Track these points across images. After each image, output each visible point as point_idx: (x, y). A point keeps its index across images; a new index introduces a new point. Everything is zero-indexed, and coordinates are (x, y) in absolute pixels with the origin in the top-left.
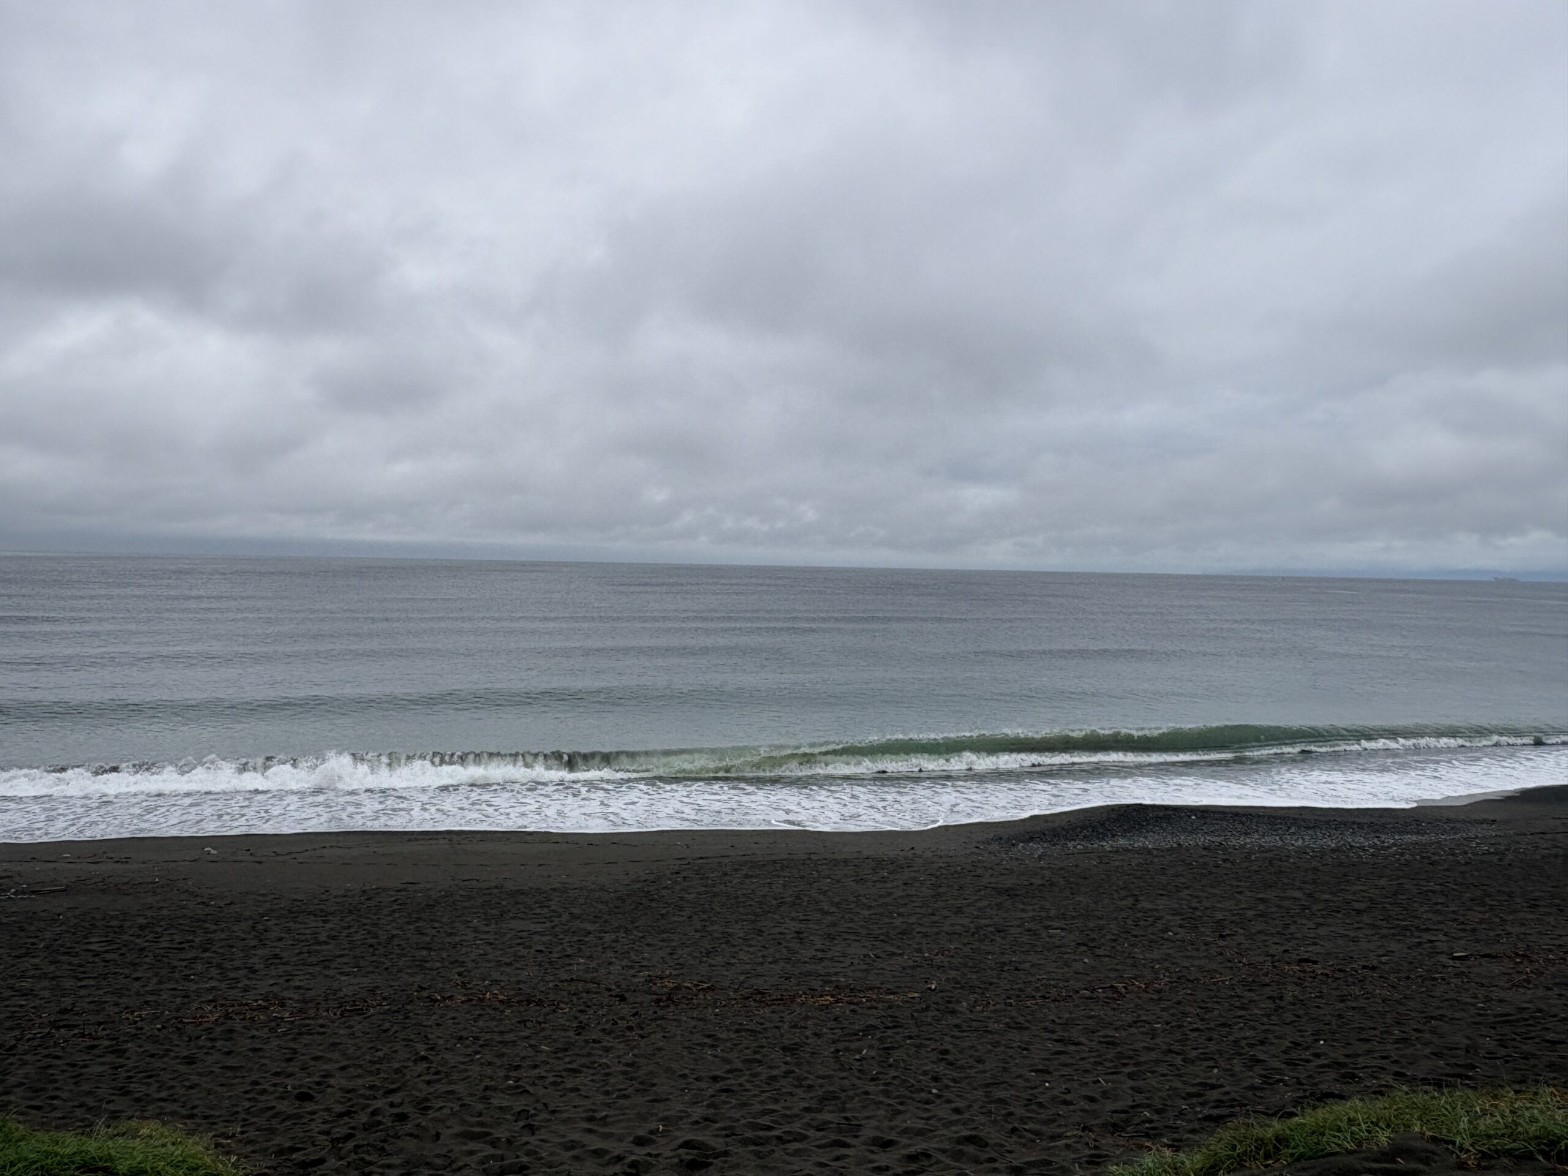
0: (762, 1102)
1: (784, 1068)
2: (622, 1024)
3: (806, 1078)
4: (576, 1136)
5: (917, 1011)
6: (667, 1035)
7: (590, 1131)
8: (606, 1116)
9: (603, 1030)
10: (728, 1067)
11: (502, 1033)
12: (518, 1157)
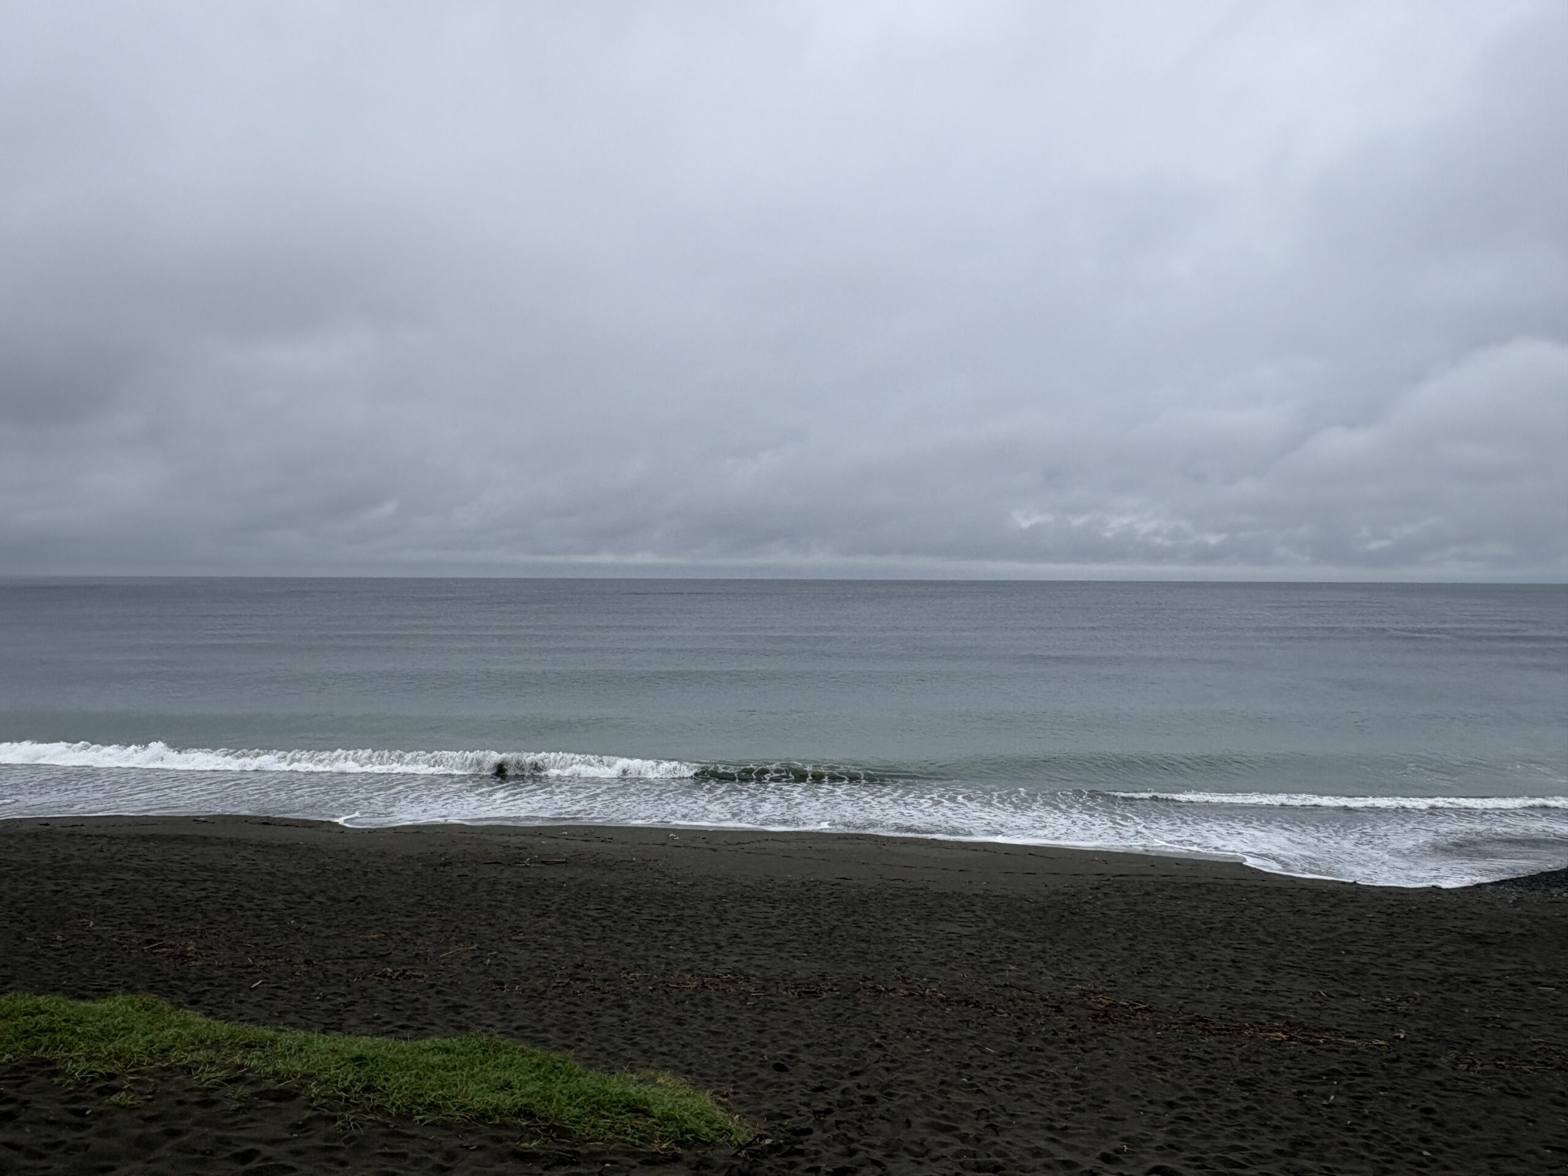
0: (1227, 1137)
1: (1245, 1104)
2: (1063, 1036)
3: (1271, 1118)
4: (1042, 1144)
5: (1387, 1060)
6: (1110, 1052)
7: (1053, 1140)
8: (1066, 1128)
9: (1045, 1040)
10: (1181, 1094)
11: (947, 1030)
12: (989, 1156)
